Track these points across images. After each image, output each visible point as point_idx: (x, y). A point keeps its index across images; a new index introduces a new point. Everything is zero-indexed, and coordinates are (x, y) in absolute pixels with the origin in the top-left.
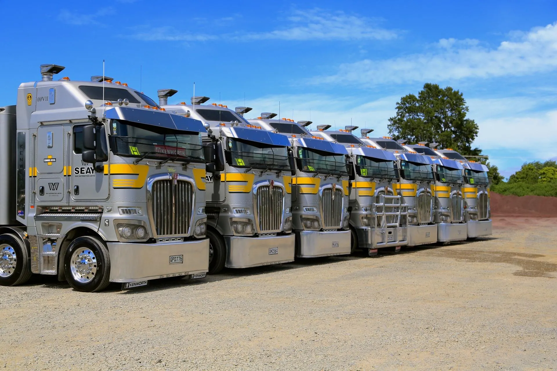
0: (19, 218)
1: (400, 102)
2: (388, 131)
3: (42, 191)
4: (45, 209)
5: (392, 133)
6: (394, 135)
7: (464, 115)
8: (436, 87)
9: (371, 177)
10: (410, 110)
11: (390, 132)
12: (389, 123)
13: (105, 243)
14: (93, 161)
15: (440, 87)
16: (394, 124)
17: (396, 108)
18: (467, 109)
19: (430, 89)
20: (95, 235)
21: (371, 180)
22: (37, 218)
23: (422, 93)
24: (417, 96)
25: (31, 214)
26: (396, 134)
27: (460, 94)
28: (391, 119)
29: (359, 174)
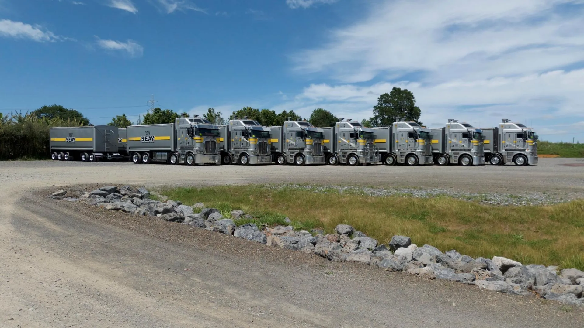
0: (176, 150)
1: (379, 97)
2: (373, 113)
3: (181, 143)
4: (182, 147)
5: (375, 114)
6: (376, 115)
7: (414, 104)
8: (399, 89)
9: (364, 138)
10: (385, 102)
11: (374, 114)
12: (374, 109)
13: (194, 155)
14: (191, 137)
15: (401, 90)
16: (375, 110)
17: (378, 101)
18: (415, 101)
19: (396, 90)
20: (192, 153)
21: (364, 140)
22: (180, 149)
23: (391, 93)
24: (389, 94)
25: (179, 149)
26: (377, 114)
27: (411, 93)
28: (375, 107)
29: (360, 137)
